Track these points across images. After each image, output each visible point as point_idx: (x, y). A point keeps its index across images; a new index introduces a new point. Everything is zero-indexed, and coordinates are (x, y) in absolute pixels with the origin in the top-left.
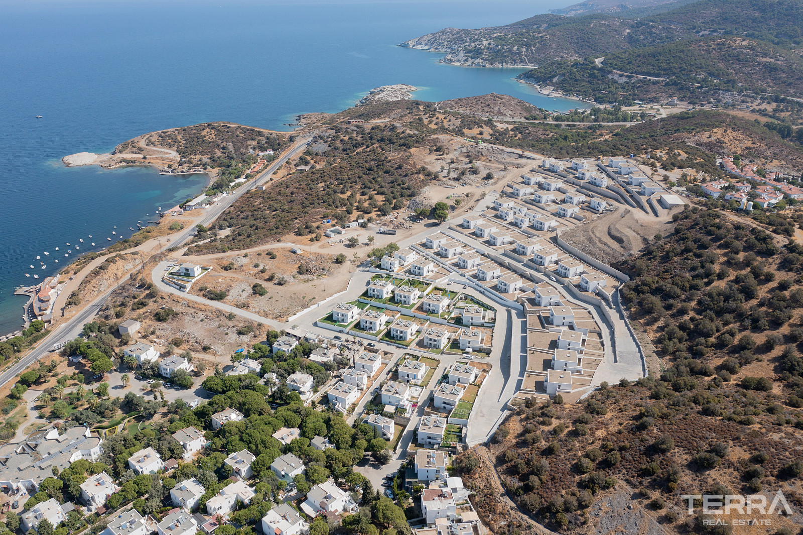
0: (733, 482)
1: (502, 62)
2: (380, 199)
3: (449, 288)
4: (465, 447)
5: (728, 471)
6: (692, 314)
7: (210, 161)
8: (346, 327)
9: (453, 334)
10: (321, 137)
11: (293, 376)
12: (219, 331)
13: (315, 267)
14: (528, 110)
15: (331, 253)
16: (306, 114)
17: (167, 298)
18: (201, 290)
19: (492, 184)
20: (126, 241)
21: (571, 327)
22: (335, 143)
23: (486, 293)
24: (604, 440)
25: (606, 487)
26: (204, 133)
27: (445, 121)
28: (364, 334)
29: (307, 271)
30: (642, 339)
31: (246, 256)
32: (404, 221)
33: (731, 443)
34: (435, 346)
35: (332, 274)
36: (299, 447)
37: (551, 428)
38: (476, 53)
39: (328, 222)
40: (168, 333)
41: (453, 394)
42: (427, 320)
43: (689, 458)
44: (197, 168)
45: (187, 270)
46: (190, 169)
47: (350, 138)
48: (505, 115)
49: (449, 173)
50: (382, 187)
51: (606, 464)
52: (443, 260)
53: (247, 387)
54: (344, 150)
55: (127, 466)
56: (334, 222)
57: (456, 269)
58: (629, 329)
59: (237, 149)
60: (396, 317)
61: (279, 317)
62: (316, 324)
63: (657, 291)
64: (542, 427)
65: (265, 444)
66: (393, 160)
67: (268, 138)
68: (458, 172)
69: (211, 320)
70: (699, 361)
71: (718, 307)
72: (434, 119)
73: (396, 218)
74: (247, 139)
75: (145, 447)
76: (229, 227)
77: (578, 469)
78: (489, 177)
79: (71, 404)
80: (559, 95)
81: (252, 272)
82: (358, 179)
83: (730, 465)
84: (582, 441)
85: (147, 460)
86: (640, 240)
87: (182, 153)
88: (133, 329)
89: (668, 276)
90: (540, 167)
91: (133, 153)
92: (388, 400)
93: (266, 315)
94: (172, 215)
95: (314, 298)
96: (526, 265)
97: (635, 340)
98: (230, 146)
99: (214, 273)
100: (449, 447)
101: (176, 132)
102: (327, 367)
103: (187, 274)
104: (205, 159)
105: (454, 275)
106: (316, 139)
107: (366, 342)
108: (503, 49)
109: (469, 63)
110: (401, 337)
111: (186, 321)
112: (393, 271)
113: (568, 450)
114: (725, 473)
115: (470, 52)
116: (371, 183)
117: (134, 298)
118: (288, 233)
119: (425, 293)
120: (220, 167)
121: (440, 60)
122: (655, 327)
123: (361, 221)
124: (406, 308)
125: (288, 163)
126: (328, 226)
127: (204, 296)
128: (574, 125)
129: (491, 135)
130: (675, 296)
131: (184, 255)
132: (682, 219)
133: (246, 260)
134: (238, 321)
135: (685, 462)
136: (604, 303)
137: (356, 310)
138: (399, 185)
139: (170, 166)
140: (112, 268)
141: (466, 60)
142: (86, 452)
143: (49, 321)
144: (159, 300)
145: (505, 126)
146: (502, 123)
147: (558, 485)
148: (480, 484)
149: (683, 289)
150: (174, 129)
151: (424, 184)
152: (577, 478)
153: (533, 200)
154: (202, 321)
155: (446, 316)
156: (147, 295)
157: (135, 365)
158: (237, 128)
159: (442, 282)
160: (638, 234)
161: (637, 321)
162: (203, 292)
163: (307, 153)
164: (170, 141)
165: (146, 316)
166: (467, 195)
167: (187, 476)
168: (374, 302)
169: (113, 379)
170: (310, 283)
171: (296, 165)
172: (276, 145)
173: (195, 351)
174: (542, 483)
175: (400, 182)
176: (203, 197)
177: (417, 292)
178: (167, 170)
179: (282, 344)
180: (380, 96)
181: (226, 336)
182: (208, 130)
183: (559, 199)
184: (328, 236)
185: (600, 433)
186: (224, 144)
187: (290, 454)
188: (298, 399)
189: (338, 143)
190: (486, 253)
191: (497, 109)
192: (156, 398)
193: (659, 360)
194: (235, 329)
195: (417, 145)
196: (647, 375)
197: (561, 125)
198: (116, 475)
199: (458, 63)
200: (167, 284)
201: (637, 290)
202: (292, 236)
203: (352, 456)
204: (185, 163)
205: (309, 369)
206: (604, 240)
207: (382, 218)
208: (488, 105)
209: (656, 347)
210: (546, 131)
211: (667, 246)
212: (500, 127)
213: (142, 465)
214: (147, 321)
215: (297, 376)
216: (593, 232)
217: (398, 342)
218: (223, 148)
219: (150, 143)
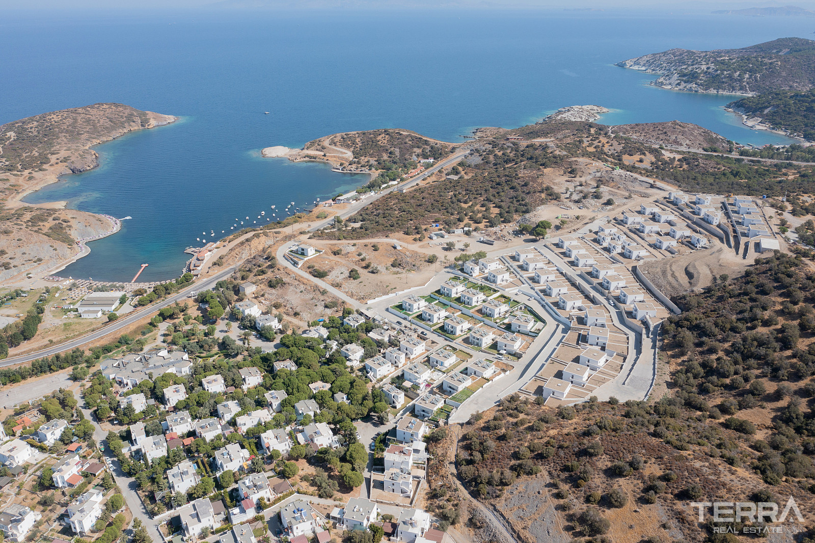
0: (634, 492)
1: (718, 88)
2: (495, 211)
3: (514, 298)
4: (446, 423)
5: (636, 482)
6: (721, 354)
7: (376, 163)
8: (409, 315)
9: (498, 337)
10: (477, 151)
11: (348, 346)
12: (311, 302)
13: (407, 263)
14: (712, 141)
15: (427, 253)
16: (483, 128)
17: (282, 270)
18: (309, 268)
19: (610, 210)
20: (279, 223)
21: (603, 349)
22: (489, 158)
23: (547, 307)
24: (551, 438)
25: (530, 473)
26: (379, 138)
27: (607, 145)
28: (422, 323)
29: (400, 265)
30: (661, 369)
31: (354, 245)
32: (507, 234)
33: (653, 460)
34: (477, 345)
35: (421, 270)
36: (322, 397)
37: (515, 420)
38: (692, 77)
39: (436, 226)
40: (273, 297)
41: (460, 381)
42: (481, 321)
43: (609, 464)
44: (363, 169)
45: (303, 250)
46: (357, 169)
47: (503, 154)
48: (681, 145)
49: (571, 194)
50: (502, 201)
51: (541, 457)
52: (522, 273)
53: (309, 347)
54: (495, 164)
55: (201, 384)
56: (441, 227)
57: (530, 282)
58: (654, 359)
59: (402, 154)
60: (455, 315)
61: (362, 299)
62: (387, 310)
63: (695, 328)
64: (509, 418)
65: (298, 389)
66: (523, 177)
67: (432, 147)
68: (582, 195)
69: (309, 292)
70: (703, 398)
71: (748, 351)
72: (596, 143)
73: (501, 231)
74: (413, 147)
75: (217, 374)
76: (361, 221)
77: (516, 456)
78: (609, 203)
79: (187, 337)
80: (765, 128)
81: (354, 259)
82: (483, 192)
83: (641, 477)
84: (535, 435)
85: (214, 383)
86: (710, 277)
87: (356, 154)
88: (250, 290)
89: (714, 315)
90: (665, 198)
91: (317, 150)
92: (409, 377)
93: (352, 296)
94: (325, 206)
95: (395, 288)
96: (594, 288)
97: (654, 369)
98: (397, 151)
99: (325, 256)
100: (434, 421)
101: (357, 135)
102: (380, 344)
103: (303, 253)
104: (373, 161)
105: (525, 287)
106: (472, 152)
107: (420, 330)
108: (723, 74)
109: (681, 87)
110: (452, 332)
111: (290, 290)
112: (472, 276)
113: (519, 440)
114: (632, 483)
115: (684, 75)
116: (494, 196)
117: (259, 266)
118: (398, 232)
119: (489, 298)
120: (383, 169)
121: (651, 83)
122: (679, 360)
123: (466, 229)
124: (467, 308)
125: (440, 171)
126: (434, 229)
127: (310, 273)
128: (759, 162)
129: (652, 163)
130: (710, 335)
131: (309, 238)
132: (763, 263)
133: (354, 249)
134: (328, 297)
135: (604, 468)
136: (644, 331)
137: (423, 303)
138: (518, 201)
139: (341, 165)
140: (255, 242)
141: (679, 84)
142: (178, 370)
143: (197, 275)
144: (276, 271)
145: (672, 156)
146: (671, 151)
147: (494, 464)
148: (440, 451)
149: (723, 329)
150: (356, 132)
151: (543, 202)
152: (513, 462)
153: (638, 230)
154: (301, 292)
155: (498, 321)
156: (269, 265)
157: (240, 317)
158: (407, 136)
159: (510, 292)
160: (712, 272)
161: (665, 352)
162: (310, 270)
163: (461, 164)
164: (349, 142)
165: (263, 282)
166: (578, 218)
167: (233, 399)
168: (443, 299)
169: (221, 325)
170: (398, 276)
171: (448, 174)
172: (437, 154)
173: (288, 314)
174: (483, 460)
175: (520, 198)
176: (354, 193)
177: (481, 296)
178: (339, 167)
179: (352, 320)
180: (563, 116)
181: (315, 307)
182: (383, 135)
183: (663, 232)
184: (431, 238)
185: (552, 432)
186: (392, 149)
187: (313, 400)
188: (343, 363)
189: (491, 158)
190: (564, 272)
191: (673, 137)
192: (244, 344)
193: (666, 390)
194: (323, 302)
195: (553, 166)
196: (645, 400)
197: (743, 160)
198: (190, 389)
199: (669, 87)
200: (286, 259)
201: (678, 324)
202: (401, 234)
203: (356, 411)
204: (355, 163)
205: (364, 344)
206: (677, 274)
207: (490, 229)
208: (665, 133)
209: (671, 379)
210: (718, 164)
211: (730, 287)
212: (667, 155)
213: (209, 385)
214: (262, 285)
215: (352, 347)
216: (671, 266)
217: (447, 335)
218: (390, 153)
219: (333, 143)
